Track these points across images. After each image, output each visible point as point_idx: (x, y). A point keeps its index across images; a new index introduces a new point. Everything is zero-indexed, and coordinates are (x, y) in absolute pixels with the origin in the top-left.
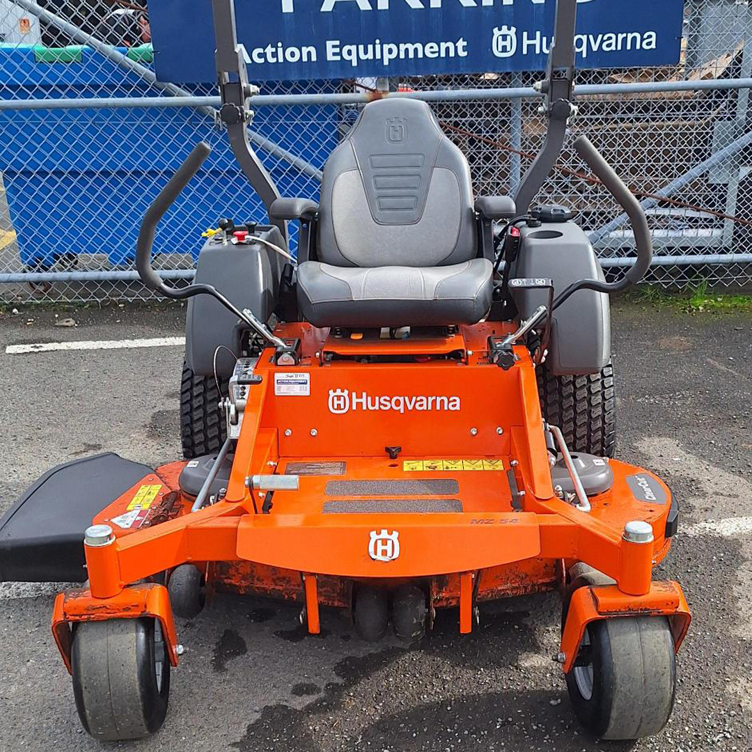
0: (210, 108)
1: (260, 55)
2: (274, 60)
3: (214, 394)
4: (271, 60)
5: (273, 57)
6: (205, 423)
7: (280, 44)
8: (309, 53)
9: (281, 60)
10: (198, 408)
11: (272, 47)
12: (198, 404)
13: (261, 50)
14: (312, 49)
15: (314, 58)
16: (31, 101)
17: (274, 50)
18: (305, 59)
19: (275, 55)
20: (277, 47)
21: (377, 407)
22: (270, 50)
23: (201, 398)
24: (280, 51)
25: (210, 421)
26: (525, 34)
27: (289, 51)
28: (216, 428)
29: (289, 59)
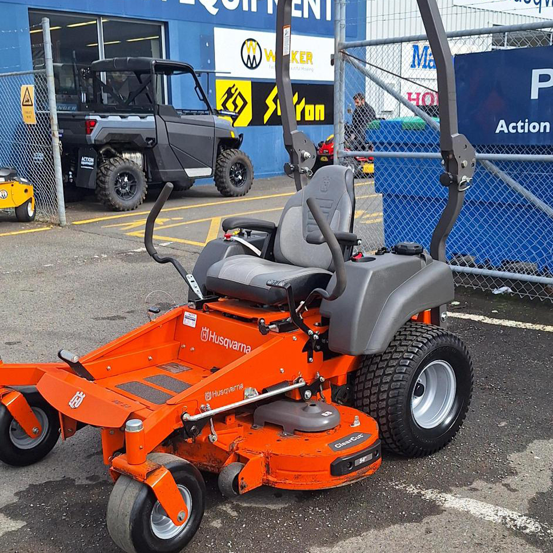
0: (487, 161)
1: (514, 128)
2: (522, 131)
4: (520, 131)
5: (522, 129)
7: (527, 120)
8: (545, 127)
9: (526, 131)
11: (522, 122)
13: (514, 124)
14: (547, 124)
15: (548, 130)
16: (390, 153)
17: (523, 124)
18: (542, 131)
19: (523, 127)
20: (525, 122)
21: (218, 342)
22: (520, 124)
24: (527, 124)
27: (532, 125)
29: (532, 130)
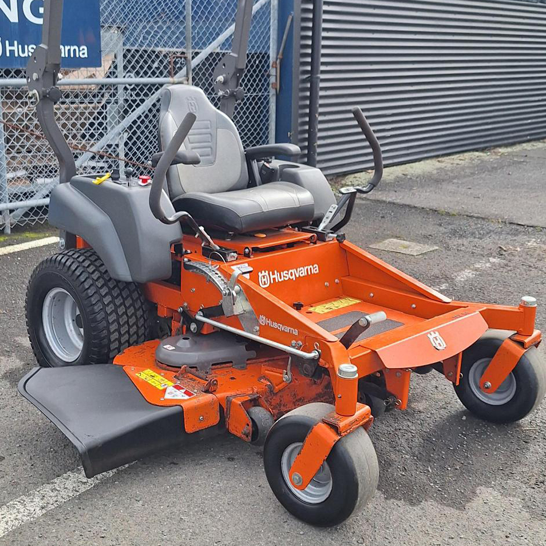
3: (120, 300)
6: (119, 323)
10: (111, 313)
12: (111, 310)
21: (282, 279)
23: (111, 305)
25: (122, 321)
26: (7, 42)
28: (126, 325)
